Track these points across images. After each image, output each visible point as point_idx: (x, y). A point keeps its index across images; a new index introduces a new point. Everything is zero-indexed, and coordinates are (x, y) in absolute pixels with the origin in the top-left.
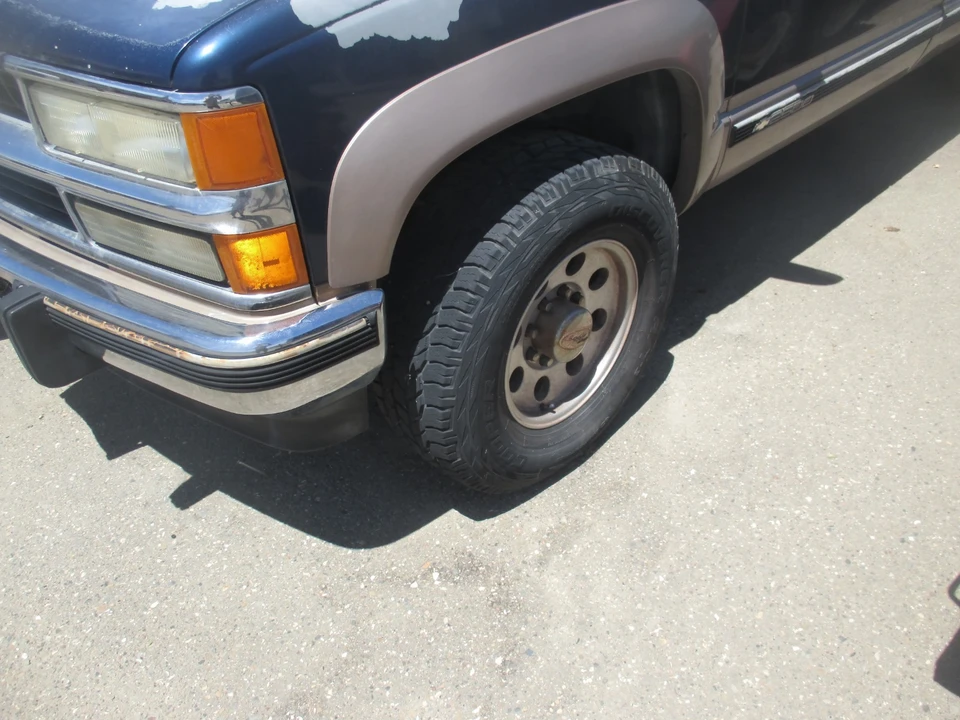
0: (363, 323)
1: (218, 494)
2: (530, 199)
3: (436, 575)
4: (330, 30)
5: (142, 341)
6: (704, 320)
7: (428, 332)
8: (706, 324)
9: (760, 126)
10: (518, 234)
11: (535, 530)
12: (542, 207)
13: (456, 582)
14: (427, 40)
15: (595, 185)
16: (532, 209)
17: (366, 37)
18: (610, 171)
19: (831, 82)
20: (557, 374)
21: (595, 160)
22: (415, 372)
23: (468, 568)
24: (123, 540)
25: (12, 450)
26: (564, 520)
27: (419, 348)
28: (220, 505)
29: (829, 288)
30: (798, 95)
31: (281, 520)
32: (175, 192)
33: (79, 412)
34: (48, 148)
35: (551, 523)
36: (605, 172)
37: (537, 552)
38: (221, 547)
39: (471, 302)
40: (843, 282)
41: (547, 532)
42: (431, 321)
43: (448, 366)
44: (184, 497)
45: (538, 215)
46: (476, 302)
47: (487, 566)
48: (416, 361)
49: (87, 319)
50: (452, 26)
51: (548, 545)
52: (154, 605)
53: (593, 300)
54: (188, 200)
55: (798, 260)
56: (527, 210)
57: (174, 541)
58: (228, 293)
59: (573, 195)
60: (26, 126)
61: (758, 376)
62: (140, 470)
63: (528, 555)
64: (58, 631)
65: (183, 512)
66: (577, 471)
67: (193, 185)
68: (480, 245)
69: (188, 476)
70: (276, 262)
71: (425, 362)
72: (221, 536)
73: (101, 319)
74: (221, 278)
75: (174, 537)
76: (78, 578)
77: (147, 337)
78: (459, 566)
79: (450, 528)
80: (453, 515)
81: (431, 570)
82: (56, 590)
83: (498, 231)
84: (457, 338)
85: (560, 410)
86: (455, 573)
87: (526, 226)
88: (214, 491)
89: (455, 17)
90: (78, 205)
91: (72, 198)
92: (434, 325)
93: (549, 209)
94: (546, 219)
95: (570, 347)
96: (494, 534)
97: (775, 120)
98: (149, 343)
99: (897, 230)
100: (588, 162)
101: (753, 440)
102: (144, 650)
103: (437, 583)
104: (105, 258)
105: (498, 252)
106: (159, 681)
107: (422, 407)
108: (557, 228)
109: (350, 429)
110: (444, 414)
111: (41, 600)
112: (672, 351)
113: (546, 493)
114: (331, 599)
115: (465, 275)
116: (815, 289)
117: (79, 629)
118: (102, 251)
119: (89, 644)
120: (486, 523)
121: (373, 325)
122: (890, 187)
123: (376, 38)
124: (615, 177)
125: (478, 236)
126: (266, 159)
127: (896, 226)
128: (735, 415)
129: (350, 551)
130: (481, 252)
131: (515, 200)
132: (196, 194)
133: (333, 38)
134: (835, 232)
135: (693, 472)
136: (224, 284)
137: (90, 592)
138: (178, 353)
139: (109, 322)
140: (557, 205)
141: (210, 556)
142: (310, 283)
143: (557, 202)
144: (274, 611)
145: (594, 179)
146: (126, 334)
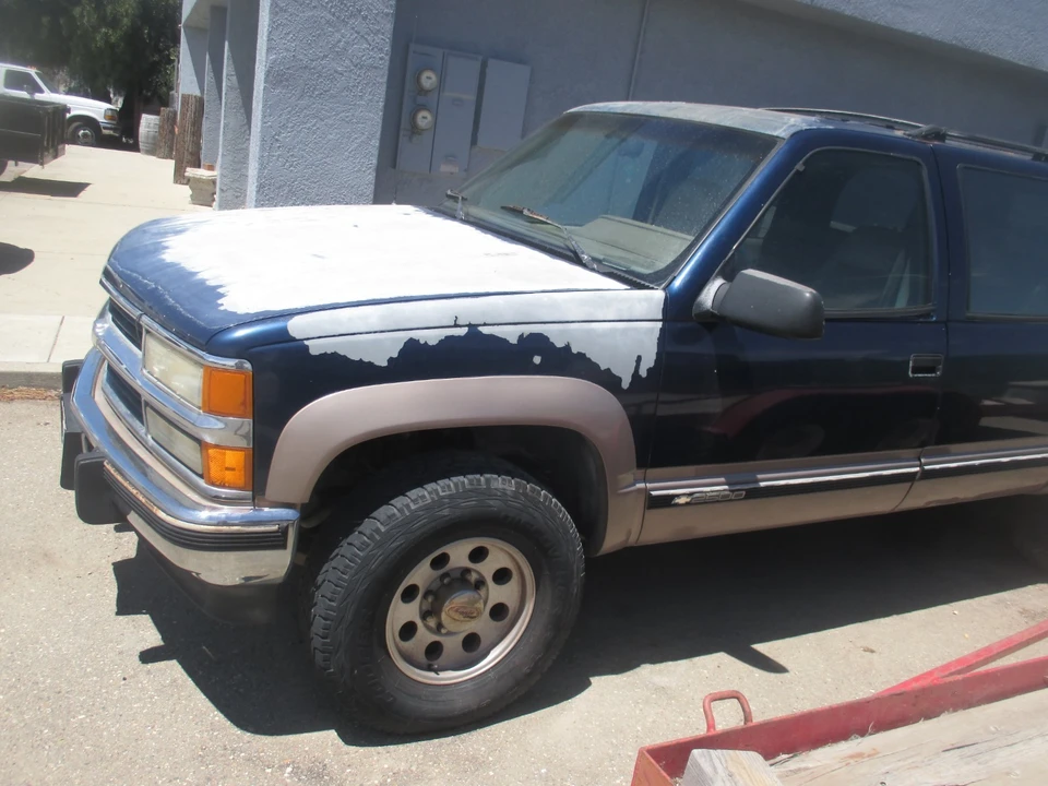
0: (276, 528)
1: (174, 662)
2: (431, 486)
3: (289, 769)
4: (306, 342)
5: (141, 498)
6: (638, 666)
7: (332, 559)
8: (638, 670)
9: (678, 501)
10: (413, 507)
11: (386, 766)
12: (438, 494)
13: (299, 780)
14: (370, 364)
15: (489, 492)
16: (430, 493)
17: (329, 352)
18: (506, 487)
19: (767, 487)
20: (452, 645)
21: (496, 476)
22: (318, 588)
23: (317, 773)
24: (88, 670)
25: (58, 587)
26: (414, 768)
27: (324, 569)
28: (172, 669)
29: (773, 676)
30: (726, 487)
31: (205, 694)
32: (191, 409)
33: (117, 579)
34: (145, 371)
35: (403, 766)
36: (501, 486)
37: (376, 782)
38: (151, 697)
39: (364, 543)
40: (786, 674)
41: (395, 771)
42: (336, 551)
43: (336, 586)
44: (148, 656)
45: (432, 499)
46: (368, 545)
47: (331, 778)
48: (320, 579)
49: (120, 478)
50: (391, 360)
51: (389, 780)
52: (80, 717)
53: (497, 594)
54: (194, 415)
55: (759, 647)
56: (426, 493)
57: (123, 682)
58: (202, 482)
59: (467, 494)
60: (139, 353)
61: (654, 722)
62: (132, 629)
63: (369, 780)
64: (8, 710)
65: (143, 665)
66: (450, 738)
67: (200, 408)
68: (385, 507)
69: (162, 643)
70: (233, 469)
71: (324, 580)
72: (156, 691)
73: (126, 479)
74: (200, 473)
75: (125, 679)
76: (44, 683)
77: (145, 496)
78: (310, 770)
79: (324, 743)
80: (333, 734)
81: (288, 765)
82: (24, 685)
83: (399, 501)
84: (347, 566)
85: (443, 675)
86: (305, 773)
87: (421, 503)
88: (172, 659)
89: (395, 355)
90: (148, 409)
91: (147, 404)
92: (337, 555)
93: (443, 497)
94: (438, 503)
95: (456, 617)
96: (353, 758)
97: (697, 502)
98: (143, 501)
99: (872, 651)
100: (488, 476)
101: (613, 766)
102: (55, 742)
103: (286, 775)
104: (152, 447)
105: (394, 515)
106: (51, 765)
107: (315, 616)
108: (446, 512)
109: (259, 615)
110: (326, 624)
111: (10, 687)
112: (592, 679)
113: (413, 745)
114: (203, 757)
115: (368, 525)
116: (758, 673)
117: (22, 713)
118: (151, 442)
119: (22, 725)
120: (353, 749)
121: (284, 532)
122: (895, 616)
123: (335, 355)
124: (508, 492)
125: (386, 501)
126: (244, 403)
127: (874, 648)
128: (612, 743)
129: (239, 732)
130: (383, 512)
131: (420, 484)
132: (199, 414)
133: (307, 347)
134: (811, 636)
135: (543, 771)
136: (201, 476)
137: (46, 694)
138: (155, 510)
139: (130, 483)
140: (450, 497)
141: (140, 699)
142: (253, 491)
143: (450, 495)
144: (158, 751)
145: (489, 488)
146: (134, 492)
